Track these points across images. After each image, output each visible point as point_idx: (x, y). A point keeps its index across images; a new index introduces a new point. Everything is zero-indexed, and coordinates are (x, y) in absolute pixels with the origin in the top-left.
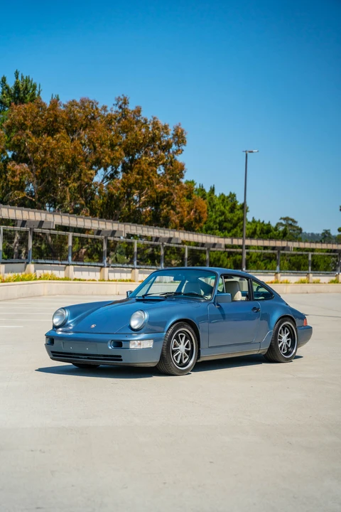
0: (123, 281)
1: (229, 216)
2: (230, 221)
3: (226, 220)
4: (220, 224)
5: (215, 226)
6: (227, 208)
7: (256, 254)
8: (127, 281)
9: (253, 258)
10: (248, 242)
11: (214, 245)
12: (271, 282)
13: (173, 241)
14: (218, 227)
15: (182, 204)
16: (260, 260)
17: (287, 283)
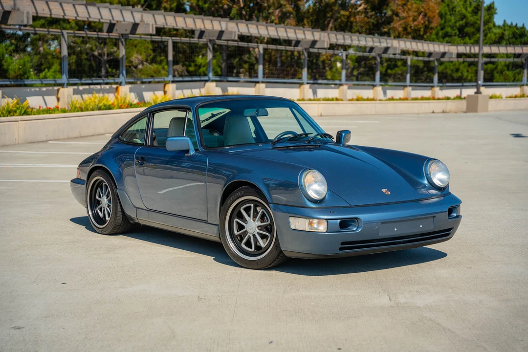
0: (328, 100)
1: (471, 19)
2: (473, 25)
3: (467, 24)
4: (461, 30)
5: (453, 32)
6: (470, 9)
7: (503, 64)
8: (332, 100)
9: (499, 67)
10: (495, 50)
11: (444, 54)
12: (516, 97)
13: (390, 51)
14: (458, 33)
15: (409, 7)
16: (508, 69)
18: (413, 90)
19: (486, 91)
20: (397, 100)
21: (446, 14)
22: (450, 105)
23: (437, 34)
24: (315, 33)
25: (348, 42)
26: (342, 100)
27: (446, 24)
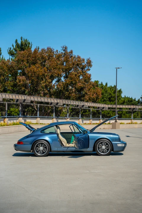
1: (113, 95)
2: (113, 97)
3: (111, 97)
4: (109, 99)
5: (107, 100)
6: (113, 92)
7: (125, 111)
9: (124, 113)
10: (121, 106)
11: (103, 108)
12: (129, 123)
13: (84, 107)
14: (108, 100)
15: (91, 91)
16: (127, 114)
17: (136, 123)
18: (93, 120)
19: (119, 121)
20: (87, 124)
21: (104, 93)
22: (106, 126)
23: (101, 100)
24: (58, 100)
25: (69, 103)
27: (104, 97)
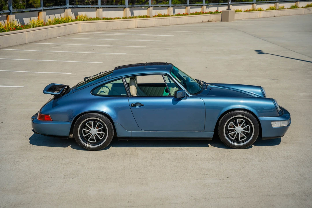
0: (141, 17)
8: (144, 17)
12: (250, 11)
17: (260, 10)
18: (191, 8)
20: (182, 15)
22: (213, 17)
26: (149, 17)
